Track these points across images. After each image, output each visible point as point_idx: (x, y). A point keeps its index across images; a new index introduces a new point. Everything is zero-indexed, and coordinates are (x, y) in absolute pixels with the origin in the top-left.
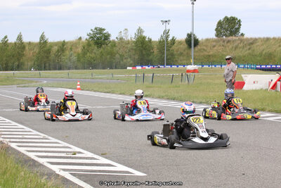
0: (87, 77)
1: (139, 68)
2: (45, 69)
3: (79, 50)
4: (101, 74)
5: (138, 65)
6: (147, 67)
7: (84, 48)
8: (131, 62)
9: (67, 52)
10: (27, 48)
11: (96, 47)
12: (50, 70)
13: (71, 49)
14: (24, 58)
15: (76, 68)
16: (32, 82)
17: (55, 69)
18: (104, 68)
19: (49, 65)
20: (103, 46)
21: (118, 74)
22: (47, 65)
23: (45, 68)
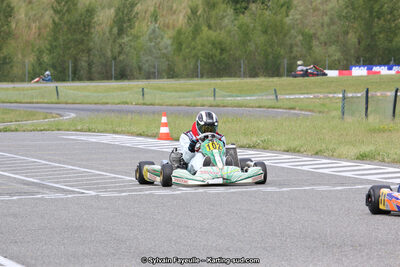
0: (200, 100)
1: (359, 72)
2: (76, 76)
3: (181, 20)
4: (242, 92)
5: (358, 63)
6: (384, 71)
7: (194, 11)
8: (337, 56)
9: (143, 28)
10: (21, 14)
11: (230, 11)
12: (90, 79)
13: (155, 17)
14: (12, 43)
15: (172, 74)
16: (31, 115)
17: (107, 77)
18: (254, 74)
19: (90, 65)
20: (253, 6)
21: (292, 91)
22: (83, 64)
23: (75, 72)
